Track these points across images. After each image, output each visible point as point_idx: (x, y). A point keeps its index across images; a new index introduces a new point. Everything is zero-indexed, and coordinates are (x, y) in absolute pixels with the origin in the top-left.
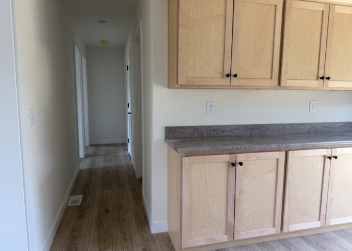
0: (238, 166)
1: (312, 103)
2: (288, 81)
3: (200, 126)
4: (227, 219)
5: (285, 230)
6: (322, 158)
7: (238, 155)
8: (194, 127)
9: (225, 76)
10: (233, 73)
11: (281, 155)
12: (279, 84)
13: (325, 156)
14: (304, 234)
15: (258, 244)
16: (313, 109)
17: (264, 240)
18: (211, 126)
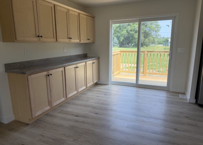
0: (50, 76)
1: (65, 48)
2: (60, 39)
3: (23, 62)
4: (48, 99)
5: (67, 98)
6: (74, 68)
7: (49, 71)
8: (20, 63)
9: (37, 37)
10: (40, 35)
11: (62, 69)
12: (57, 40)
13: (75, 67)
14: (72, 98)
15: (59, 107)
16: (65, 50)
17: (61, 104)
18: (29, 61)
